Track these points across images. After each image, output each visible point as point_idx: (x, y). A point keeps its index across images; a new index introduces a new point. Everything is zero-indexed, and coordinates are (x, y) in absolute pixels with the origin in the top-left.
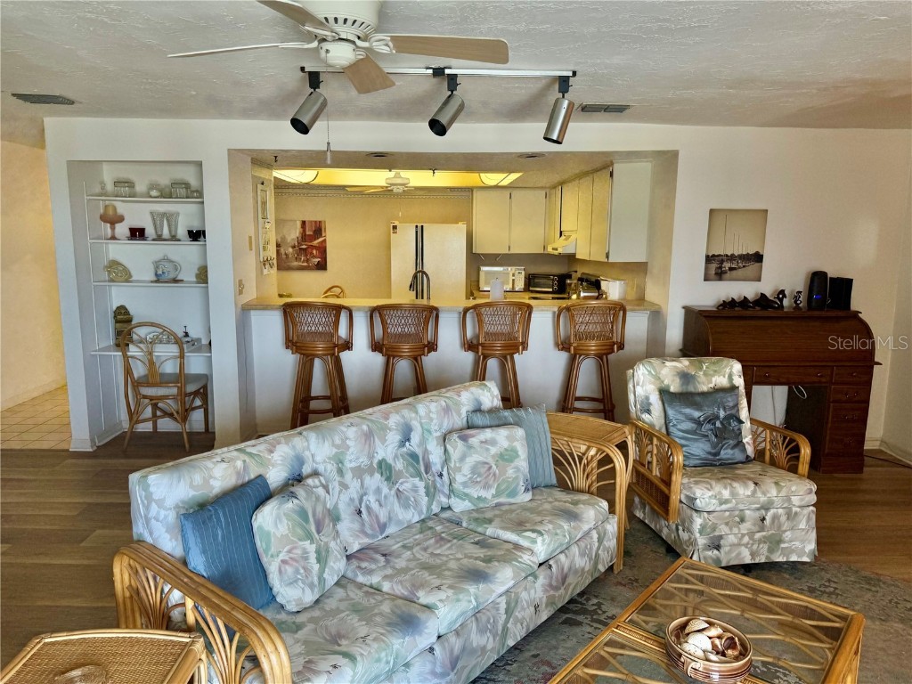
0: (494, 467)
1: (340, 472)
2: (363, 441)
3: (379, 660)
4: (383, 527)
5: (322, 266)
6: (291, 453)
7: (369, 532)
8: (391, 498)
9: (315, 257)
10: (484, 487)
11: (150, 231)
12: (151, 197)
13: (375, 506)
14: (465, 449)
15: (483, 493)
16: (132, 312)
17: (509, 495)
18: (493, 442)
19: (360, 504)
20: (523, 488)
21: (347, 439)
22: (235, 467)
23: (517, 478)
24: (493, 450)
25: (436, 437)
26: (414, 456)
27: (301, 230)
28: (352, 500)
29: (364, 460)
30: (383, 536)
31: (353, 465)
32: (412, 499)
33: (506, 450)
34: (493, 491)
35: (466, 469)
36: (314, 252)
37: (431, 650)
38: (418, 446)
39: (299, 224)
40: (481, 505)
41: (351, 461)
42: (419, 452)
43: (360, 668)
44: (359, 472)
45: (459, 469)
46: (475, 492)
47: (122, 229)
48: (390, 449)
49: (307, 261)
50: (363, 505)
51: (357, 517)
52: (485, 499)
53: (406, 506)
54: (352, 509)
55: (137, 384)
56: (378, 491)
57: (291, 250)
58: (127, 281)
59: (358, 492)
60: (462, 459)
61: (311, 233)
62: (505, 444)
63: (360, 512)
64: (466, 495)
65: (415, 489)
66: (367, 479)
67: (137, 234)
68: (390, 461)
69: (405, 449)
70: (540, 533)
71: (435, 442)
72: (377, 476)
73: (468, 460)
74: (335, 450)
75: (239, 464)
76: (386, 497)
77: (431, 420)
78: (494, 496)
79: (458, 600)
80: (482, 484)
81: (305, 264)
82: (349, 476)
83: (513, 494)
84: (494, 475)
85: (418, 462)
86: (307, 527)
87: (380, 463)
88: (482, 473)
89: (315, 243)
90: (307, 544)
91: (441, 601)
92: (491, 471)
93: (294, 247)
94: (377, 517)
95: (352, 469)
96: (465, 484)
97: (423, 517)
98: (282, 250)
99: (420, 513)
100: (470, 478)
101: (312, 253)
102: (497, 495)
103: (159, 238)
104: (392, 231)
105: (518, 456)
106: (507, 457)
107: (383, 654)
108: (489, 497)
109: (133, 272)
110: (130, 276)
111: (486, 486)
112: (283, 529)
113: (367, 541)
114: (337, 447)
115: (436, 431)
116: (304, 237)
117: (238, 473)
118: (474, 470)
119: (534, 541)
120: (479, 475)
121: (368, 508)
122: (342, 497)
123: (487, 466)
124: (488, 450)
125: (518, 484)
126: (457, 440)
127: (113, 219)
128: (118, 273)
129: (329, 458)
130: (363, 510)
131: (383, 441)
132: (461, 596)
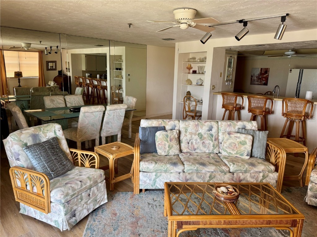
0: (237, 145)
1: (186, 132)
2: (195, 126)
3: (162, 167)
4: (195, 150)
5: (266, 84)
6: (173, 124)
7: (190, 148)
8: (200, 143)
9: (264, 81)
10: (232, 150)
11: (197, 72)
12: (198, 62)
13: (194, 143)
14: (228, 137)
15: (231, 152)
16: (191, 93)
17: (240, 155)
18: (239, 138)
19: (189, 141)
20: (246, 154)
21: (190, 124)
22: (159, 123)
23: (244, 151)
24: (238, 140)
25: (222, 132)
26: (212, 135)
27: (260, 71)
28: (187, 139)
29: (194, 131)
30: (195, 151)
31: (190, 131)
32: (207, 146)
33: (243, 141)
34: (235, 152)
35: (228, 143)
36: (264, 79)
37: (179, 173)
38: (214, 133)
39: (260, 69)
40: (231, 155)
41: (189, 130)
42: (214, 135)
43: (156, 165)
44: (191, 134)
45: (226, 143)
46: (229, 151)
47: (191, 71)
48: (203, 131)
49: (261, 82)
50: (190, 142)
51: (188, 144)
52: (232, 154)
53: (205, 147)
54: (186, 141)
55: (186, 111)
56: (196, 140)
57: (256, 78)
58: (190, 84)
59: (189, 138)
60: (228, 140)
61: (264, 72)
62: (243, 139)
63: (188, 143)
64: (226, 150)
65: (209, 144)
66: (193, 136)
67: (194, 72)
68: (203, 134)
69: (209, 132)
70: (234, 164)
71: (221, 134)
72: (197, 136)
73: (229, 141)
74: (185, 126)
75: (160, 122)
76: (198, 142)
77: (222, 127)
78: (235, 154)
79: (191, 166)
80: (232, 149)
81: (260, 83)
82: (188, 134)
83: (242, 155)
84: (237, 147)
85: (213, 137)
86: (167, 139)
87: (199, 134)
88: (233, 146)
89: (265, 76)
90: (166, 142)
91: (187, 164)
92: (236, 146)
93: (257, 77)
94: (194, 146)
95: (189, 132)
96: (226, 147)
97: (210, 152)
98: (253, 78)
99: (209, 150)
100: (228, 146)
101: (263, 79)
102: (237, 153)
103: (199, 73)
104: (289, 72)
105: (246, 144)
106: (243, 143)
107: (164, 166)
108: (233, 153)
109: (193, 83)
110: (192, 83)
111: (233, 150)
112: (161, 137)
113: (189, 151)
114: (186, 125)
115: (223, 130)
116: (261, 74)
117: (159, 124)
118: (230, 144)
119: (230, 165)
120: (232, 146)
121: (192, 143)
122: (184, 138)
123: (235, 144)
124: (236, 139)
125: (244, 153)
126: (227, 134)
127: (190, 68)
128: (190, 82)
129: (183, 128)
130: (190, 143)
131: (202, 128)
132: (193, 165)
